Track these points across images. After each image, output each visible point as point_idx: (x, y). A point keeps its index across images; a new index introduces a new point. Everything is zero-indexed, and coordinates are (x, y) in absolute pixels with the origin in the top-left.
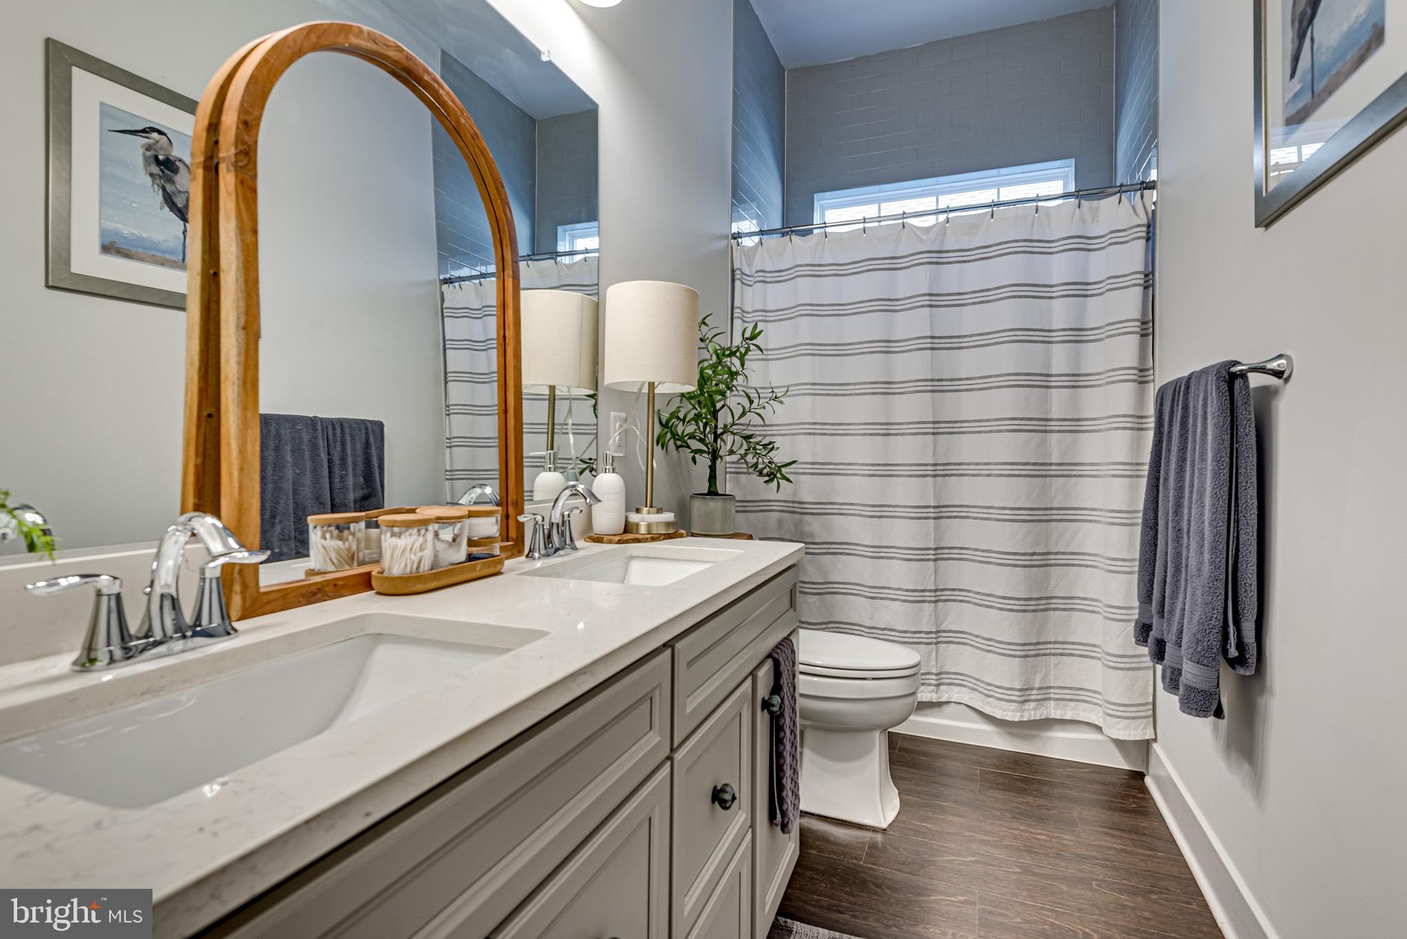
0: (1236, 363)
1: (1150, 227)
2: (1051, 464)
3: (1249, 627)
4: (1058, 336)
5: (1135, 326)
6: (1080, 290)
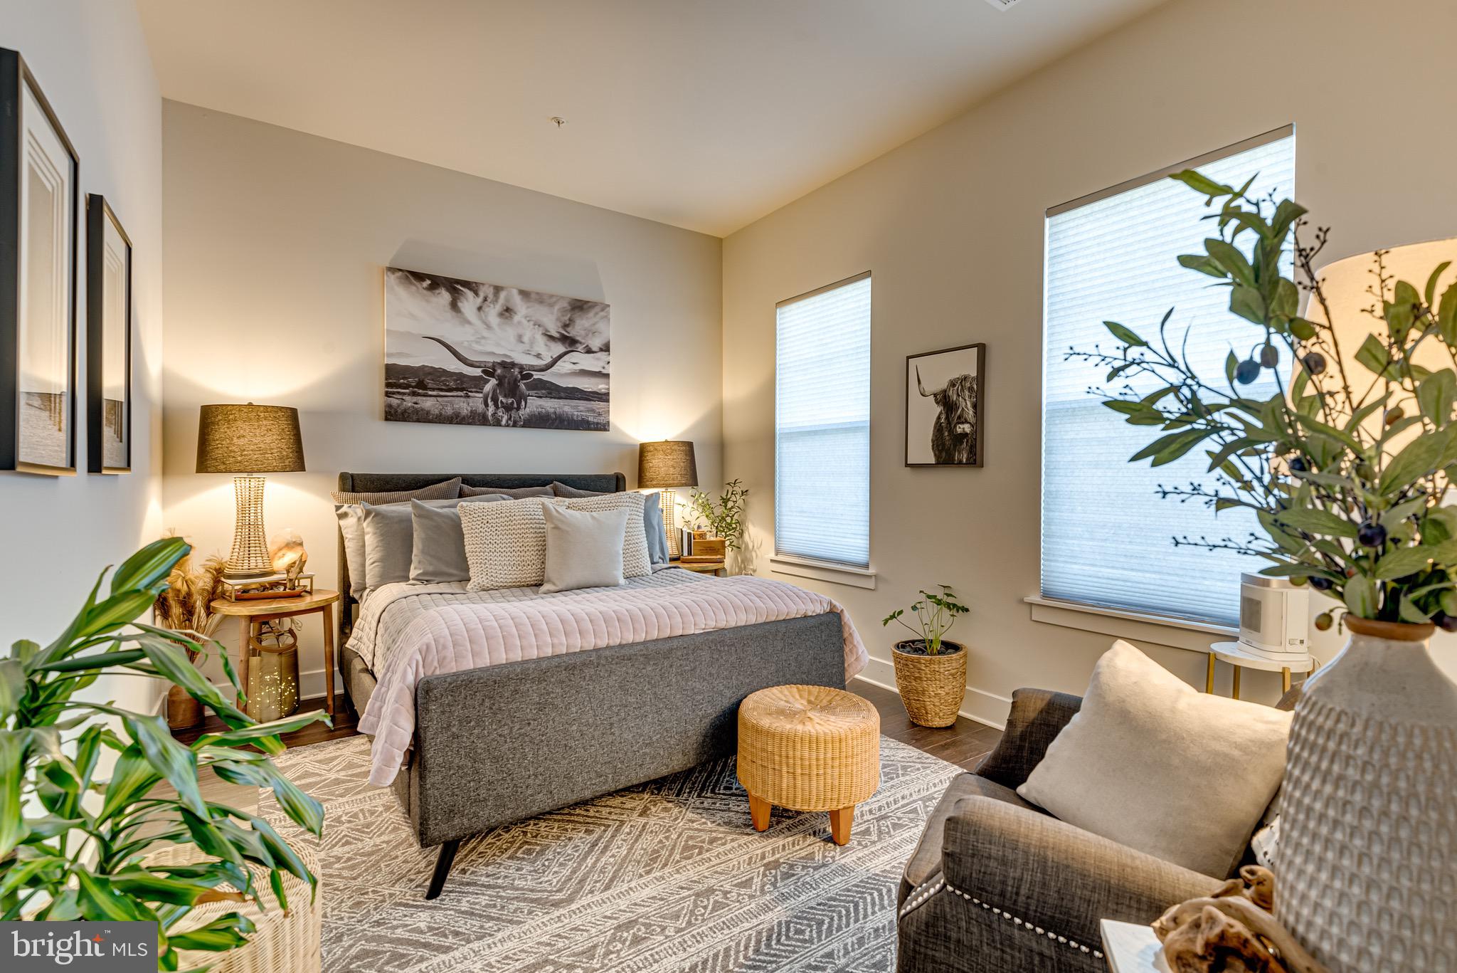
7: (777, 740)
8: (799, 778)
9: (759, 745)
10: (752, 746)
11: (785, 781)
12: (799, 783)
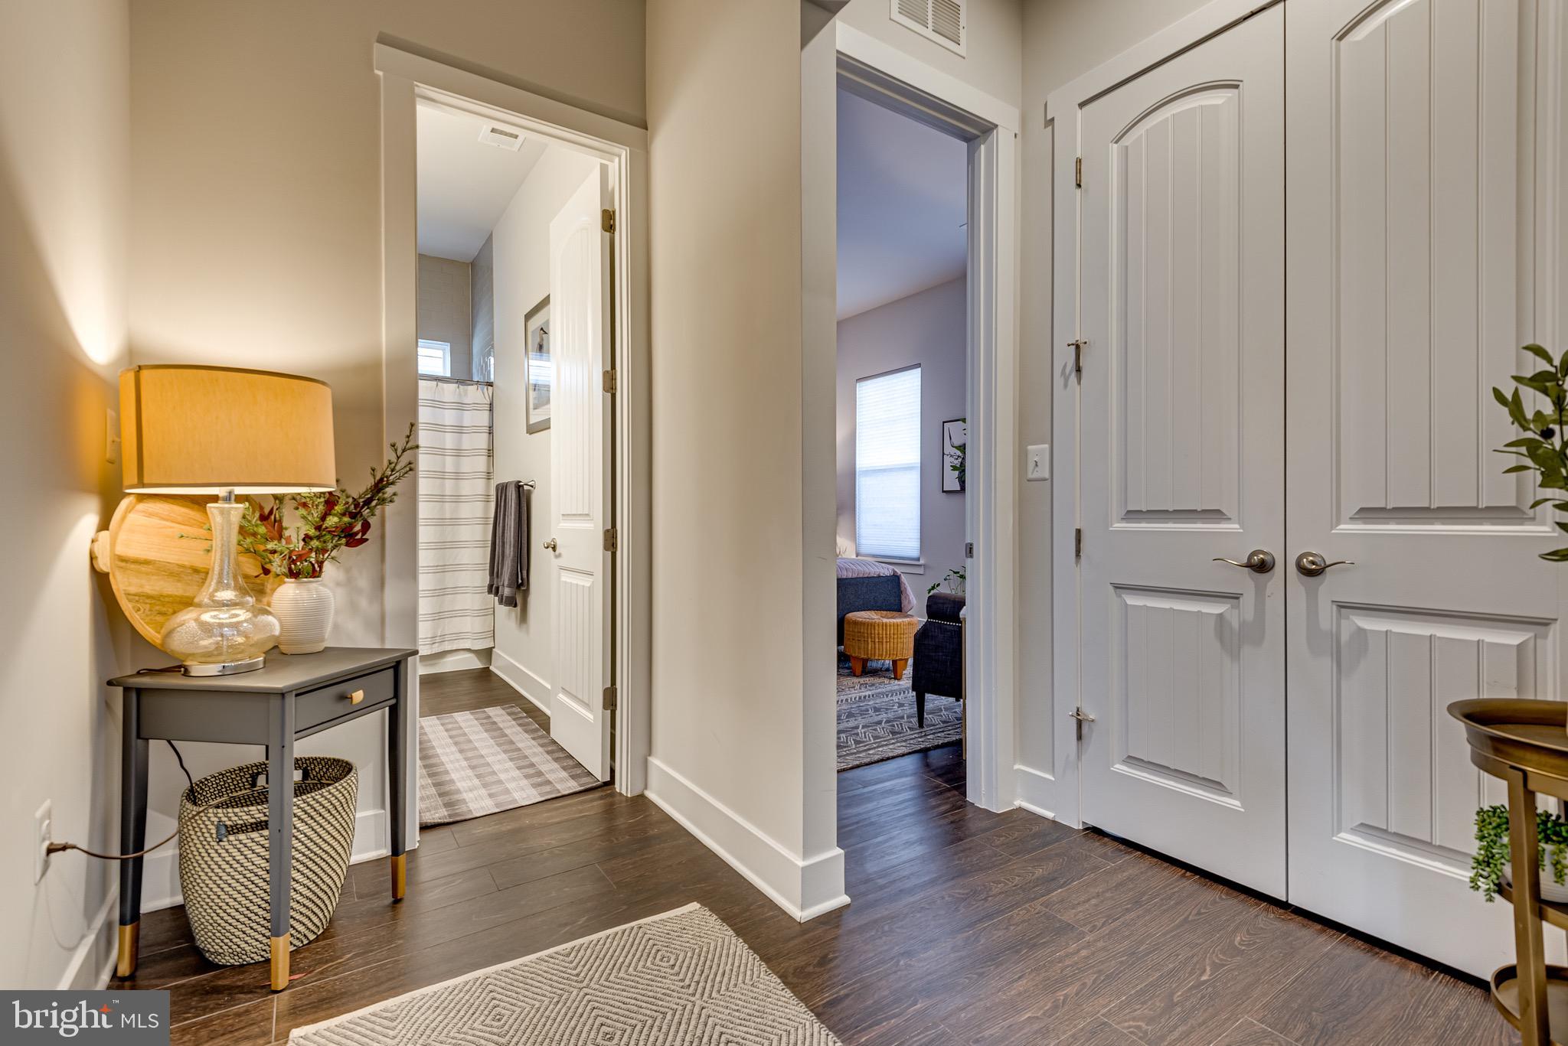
0: (520, 482)
1: (491, 404)
2: (445, 519)
3: (525, 573)
4: (448, 452)
5: (485, 452)
6: (459, 430)
7: (866, 627)
8: (877, 644)
9: (856, 630)
10: (853, 631)
11: (870, 646)
12: (877, 646)
